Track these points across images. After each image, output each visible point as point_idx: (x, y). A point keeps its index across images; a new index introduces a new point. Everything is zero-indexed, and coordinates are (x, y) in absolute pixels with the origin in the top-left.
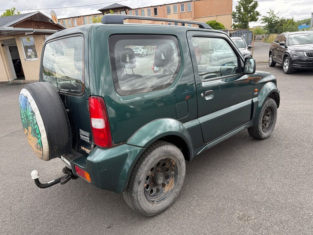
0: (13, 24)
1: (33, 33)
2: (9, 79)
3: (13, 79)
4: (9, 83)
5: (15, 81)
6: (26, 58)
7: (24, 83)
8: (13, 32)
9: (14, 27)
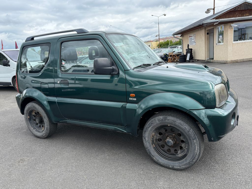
0: (215, 17)
1: (218, 23)
2: (206, 58)
3: (209, 59)
4: (205, 61)
5: (208, 60)
6: (217, 43)
7: (213, 62)
8: (209, 24)
9: (216, 19)
